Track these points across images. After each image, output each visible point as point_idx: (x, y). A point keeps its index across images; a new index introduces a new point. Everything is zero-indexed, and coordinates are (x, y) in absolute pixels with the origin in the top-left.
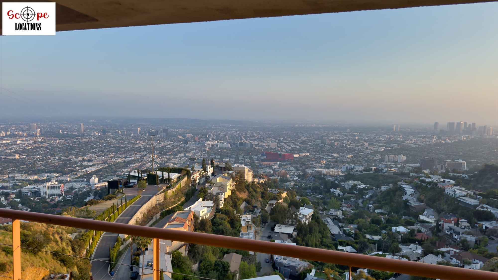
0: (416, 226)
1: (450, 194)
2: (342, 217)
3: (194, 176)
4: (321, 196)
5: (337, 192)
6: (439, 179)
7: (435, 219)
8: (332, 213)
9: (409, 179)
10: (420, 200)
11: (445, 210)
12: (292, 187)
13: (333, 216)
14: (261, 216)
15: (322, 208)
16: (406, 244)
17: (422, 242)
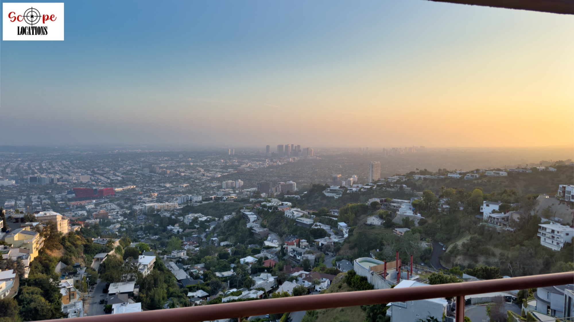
0: (263, 254)
1: (289, 216)
2: (186, 257)
4: (157, 237)
5: (176, 228)
6: (278, 202)
7: (278, 243)
8: (174, 255)
9: (251, 206)
10: (263, 226)
11: (286, 233)
12: (117, 230)
13: (175, 258)
14: (87, 277)
15: (161, 251)
16: (256, 274)
17: (271, 269)
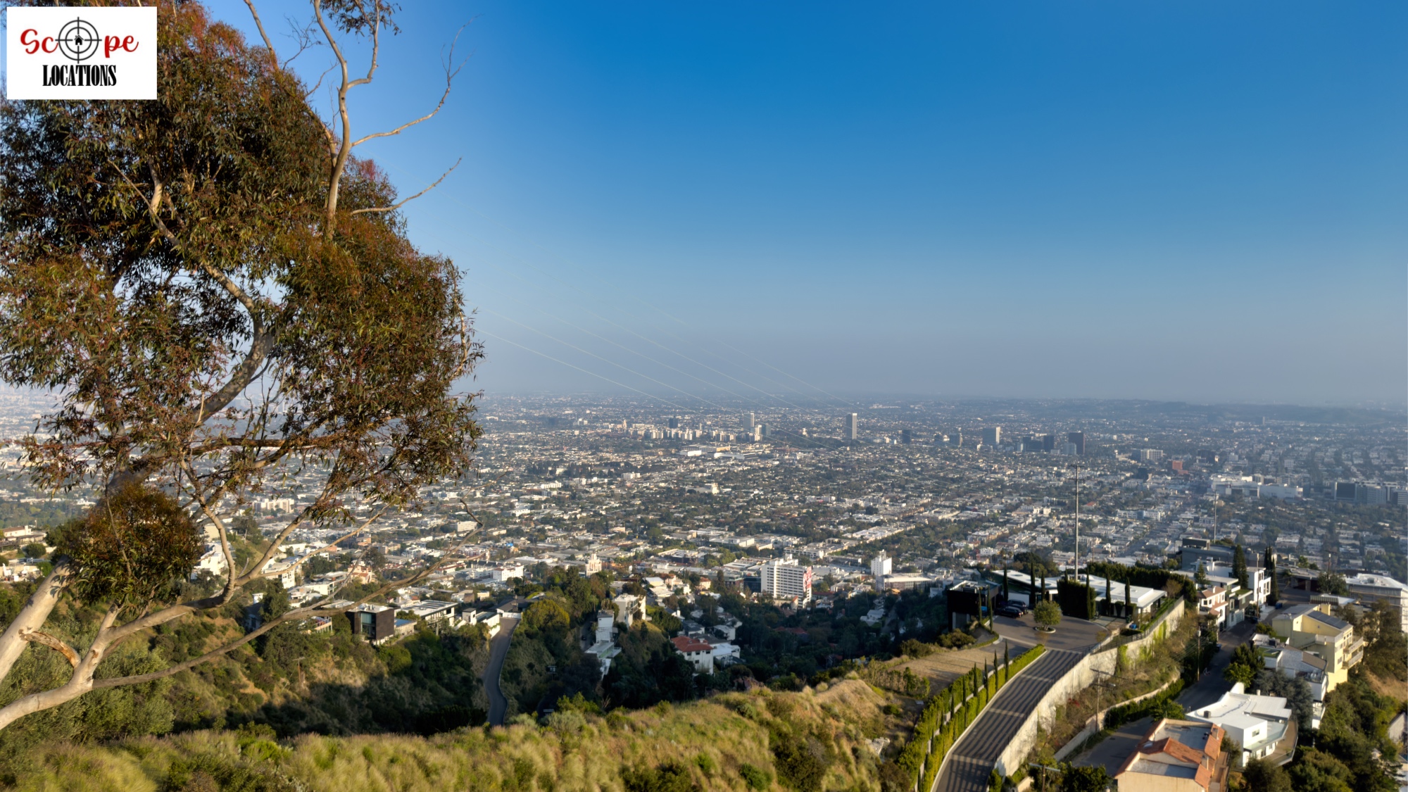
3: (1206, 603)
